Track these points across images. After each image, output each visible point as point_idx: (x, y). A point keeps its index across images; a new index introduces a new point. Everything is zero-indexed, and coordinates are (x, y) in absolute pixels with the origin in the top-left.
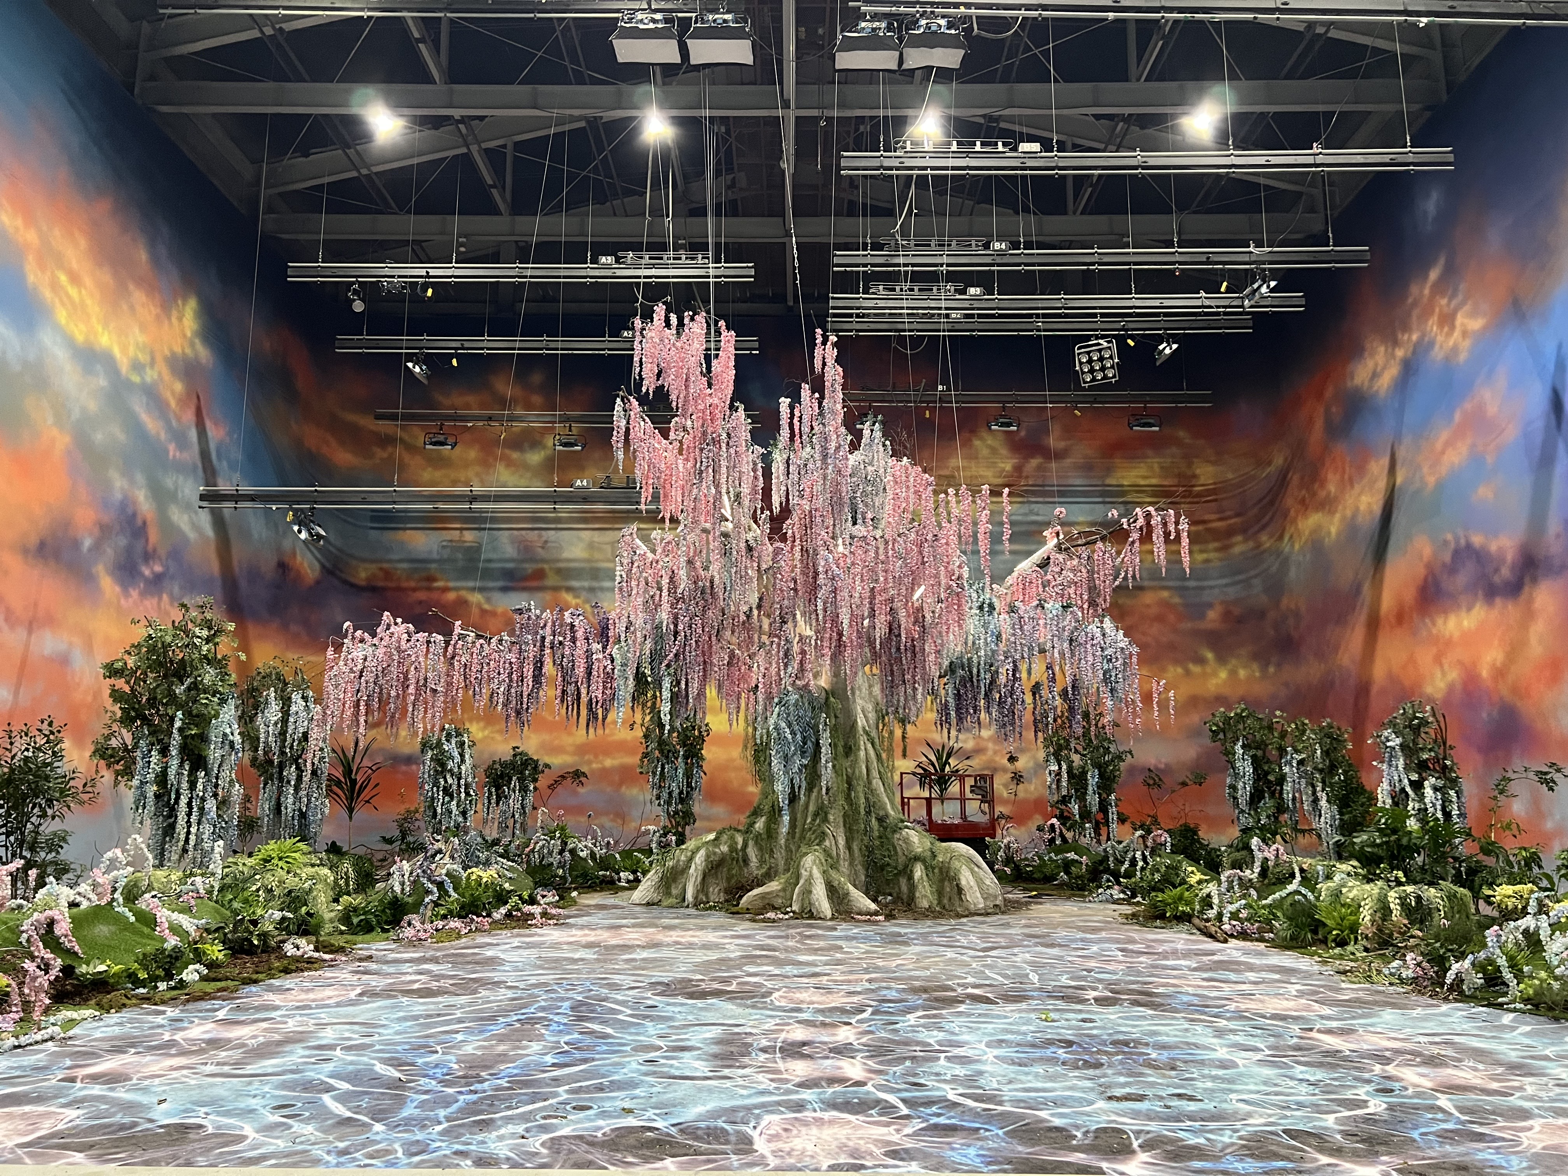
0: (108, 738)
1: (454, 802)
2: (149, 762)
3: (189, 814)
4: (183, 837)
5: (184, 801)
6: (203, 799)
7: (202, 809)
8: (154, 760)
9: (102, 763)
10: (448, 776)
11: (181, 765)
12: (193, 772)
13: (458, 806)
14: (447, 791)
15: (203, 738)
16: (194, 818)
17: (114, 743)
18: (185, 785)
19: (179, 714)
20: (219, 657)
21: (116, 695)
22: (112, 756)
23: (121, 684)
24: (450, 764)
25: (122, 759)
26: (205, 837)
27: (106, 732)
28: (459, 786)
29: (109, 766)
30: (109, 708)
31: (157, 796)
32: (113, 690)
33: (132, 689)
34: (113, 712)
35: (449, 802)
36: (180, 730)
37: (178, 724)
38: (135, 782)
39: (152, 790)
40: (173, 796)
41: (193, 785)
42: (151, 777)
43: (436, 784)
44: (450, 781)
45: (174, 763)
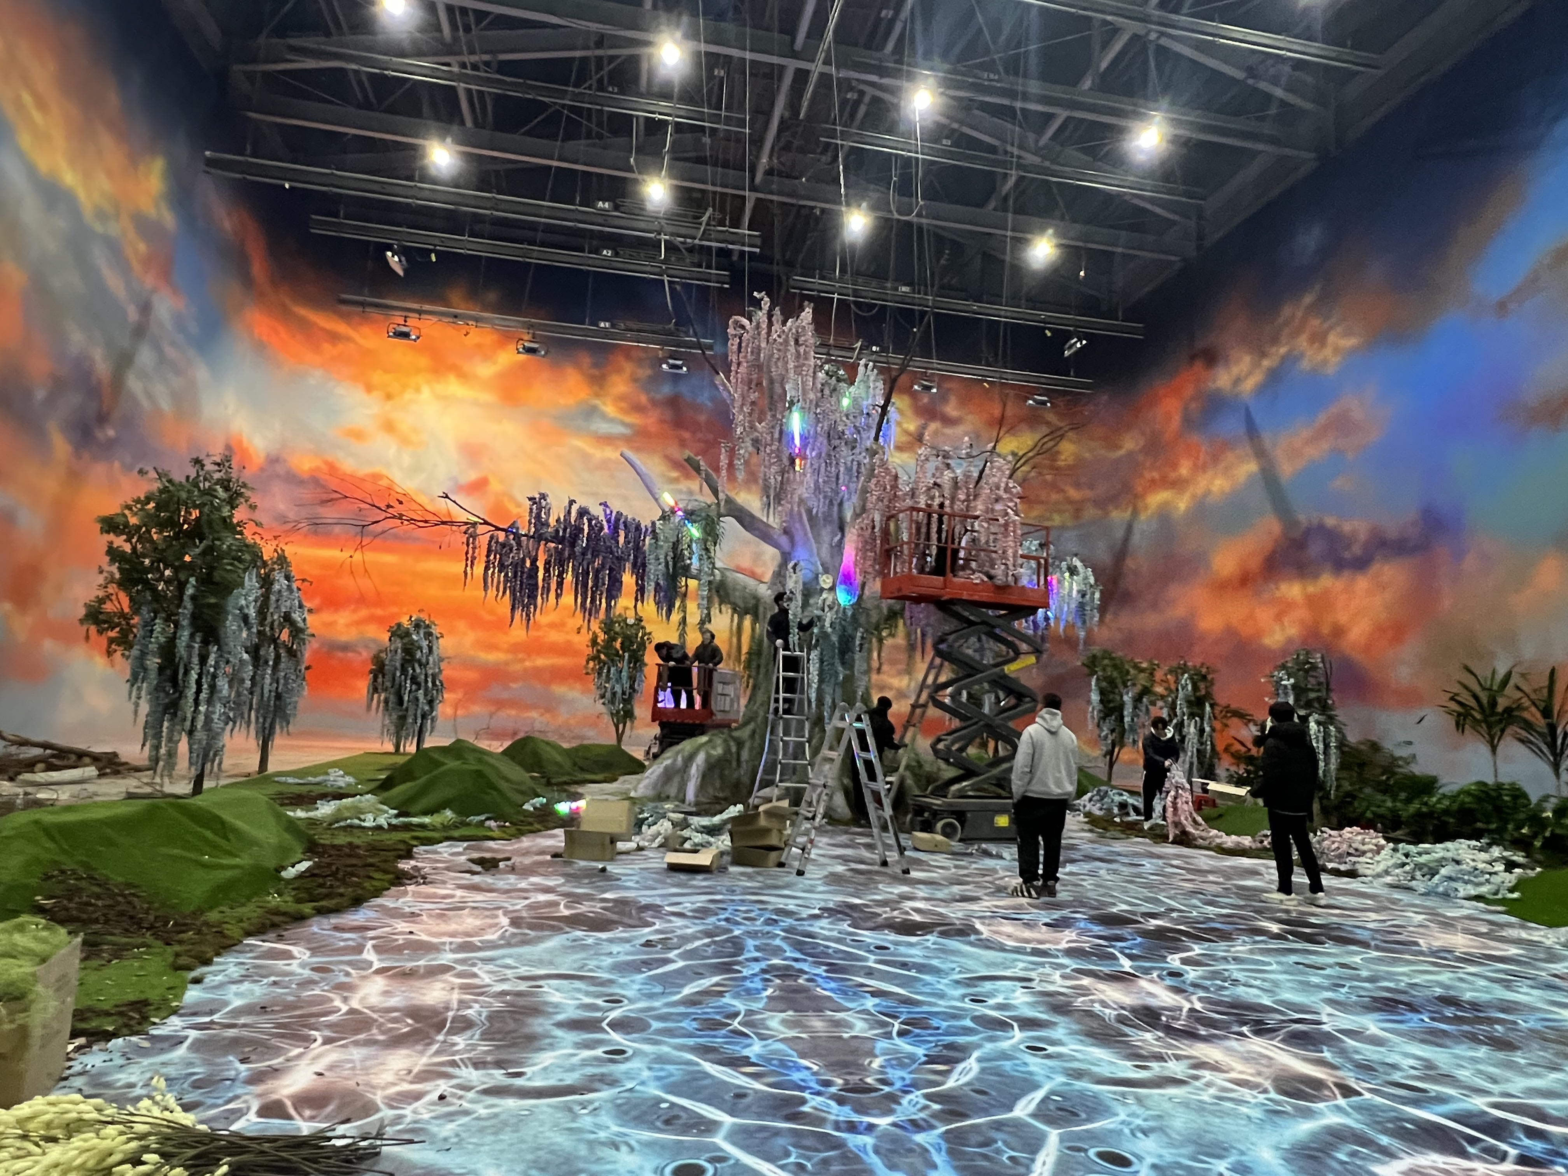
0: (101, 601)
1: (421, 691)
2: (152, 631)
3: (199, 691)
4: (189, 716)
5: (194, 676)
6: (214, 676)
7: (213, 688)
8: (157, 628)
9: (93, 629)
10: (417, 666)
11: (192, 636)
12: (205, 643)
13: (426, 695)
14: (414, 681)
15: (220, 610)
16: (203, 696)
17: (108, 607)
18: (195, 660)
19: (192, 580)
20: (235, 521)
21: (114, 554)
22: (105, 622)
23: (120, 542)
24: (418, 655)
25: (118, 625)
26: (216, 717)
27: (101, 594)
28: (426, 676)
29: (100, 632)
30: (106, 568)
31: (161, 669)
32: (110, 548)
33: (134, 548)
34: (112, 574)
35: (416, 691)
36: (193, 598)
37: (190, 591)
38: (135, 652)
39: (153, 662)
40: (181, 671)
41: (203, 659)
42: (153, 647)
43: (404, 671)
44: (418, 670)
45: (185, 634)
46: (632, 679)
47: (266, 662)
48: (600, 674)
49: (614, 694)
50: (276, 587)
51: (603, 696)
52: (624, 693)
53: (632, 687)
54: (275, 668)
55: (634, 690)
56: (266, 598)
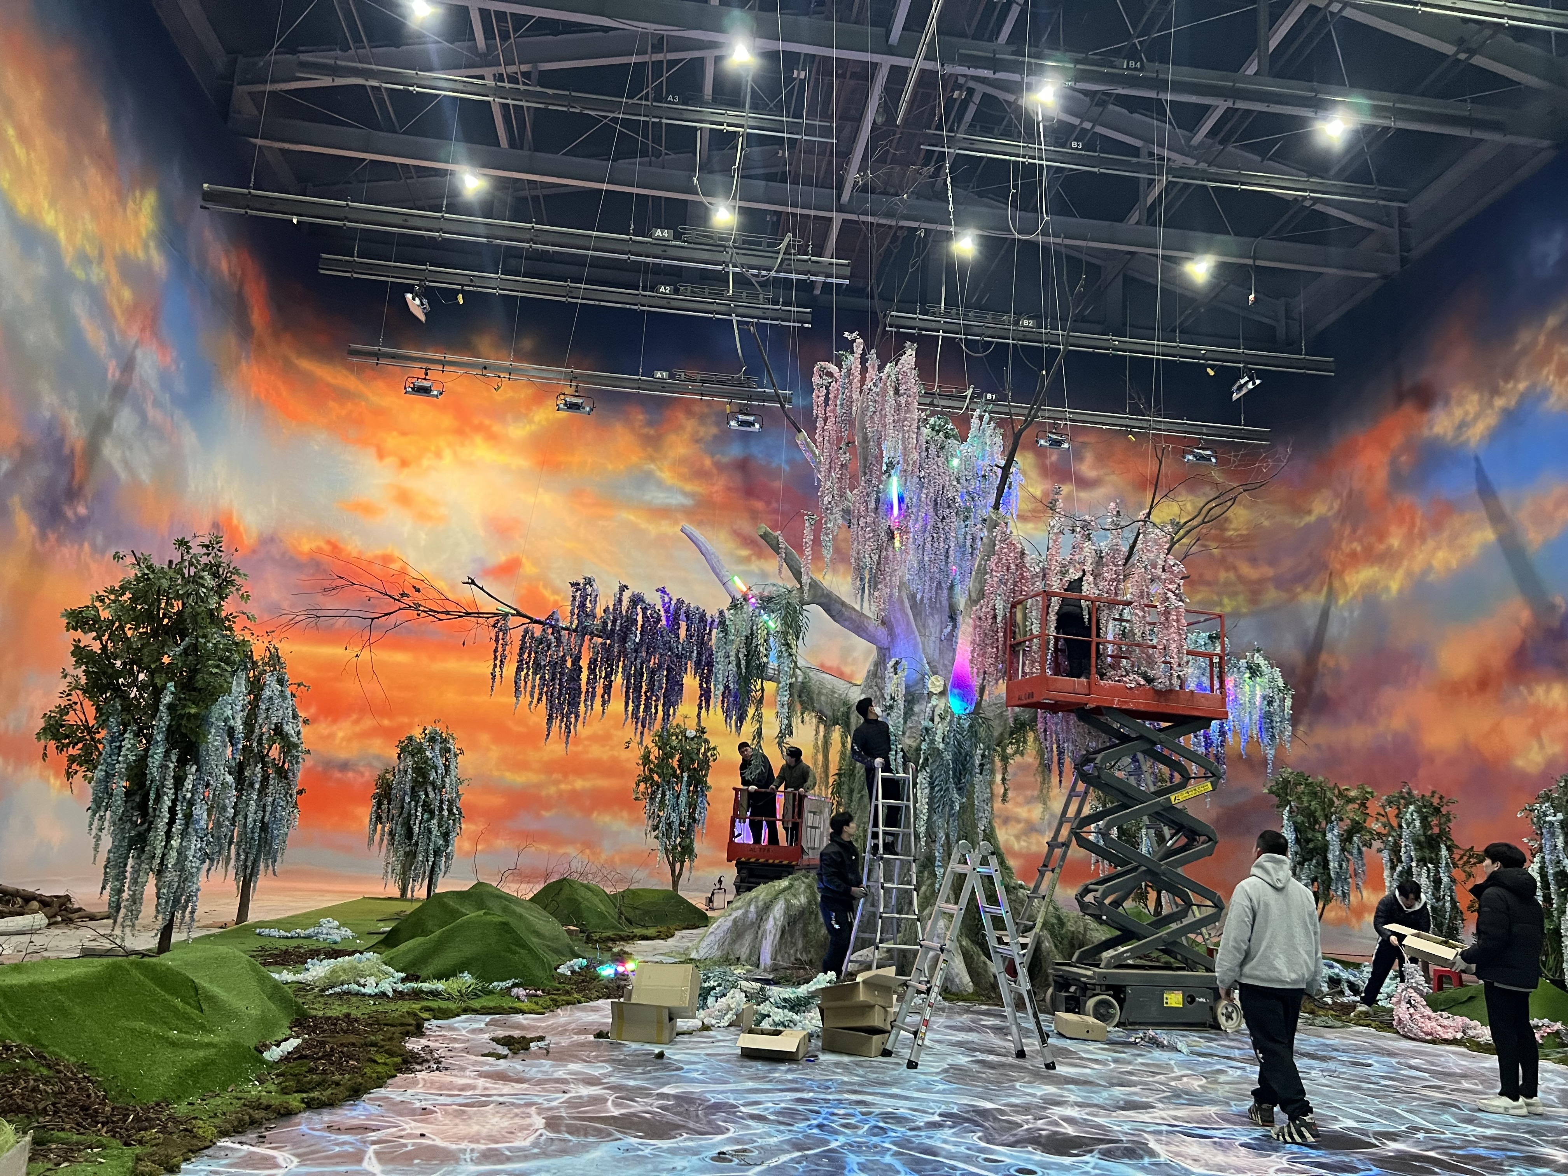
0: (64, 711)
1: (435, 821)
2: (120, 748)
3: (172, 822)
4: (159, 852)
5: (167, 802)
6: (191, 803)
7: (188, 817)
8: (127, 744)
9: (52, 744)
10: (430, 789)
11: (167, 753)
12: (182, 762)
13: (440, 826)
14: (427, 807)
15: (202, 722)
16: (177, 827)
17: (71, 718)
18: (169, 783)
19: (171, 686)
20: (223, 614)
21: (80, 654)
22: (67, 737)
23: (90, 641)
24: (433, 776)
25: (81, 740)
26: (190, 853)
27: (64, 703)
28: (441, 802)
29: (60, 749)
30: (70, 670)
31: (128, 793)
32: (77, 647)
33: (104, 648)
34: (77, 678)
35: (429, 820)
36: (170, 707)
37: (167, 699)
38: (99, 774)
39: (120, 785)
40: (152, 796)
41: (179, 782)
42: (121, 767)
43: (414, 796)
44: (432, 795)
45: (159, 752)
46: (692, 806)
47: (252, 785)
48: (653, 799)
49: (670, 825)
50: (267, 693)
51: (655, 828)
52: (681, 824)
53: (692, 816)
54: (262, 792)
55: (694, 820)
56: (254, 706)
